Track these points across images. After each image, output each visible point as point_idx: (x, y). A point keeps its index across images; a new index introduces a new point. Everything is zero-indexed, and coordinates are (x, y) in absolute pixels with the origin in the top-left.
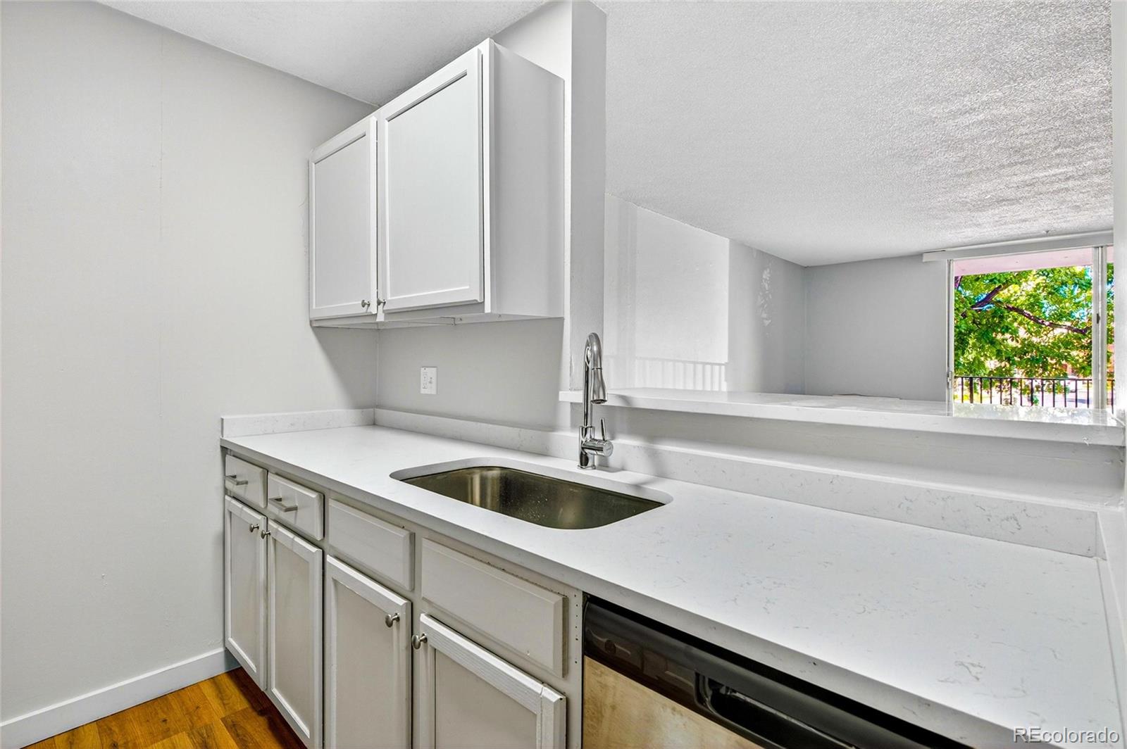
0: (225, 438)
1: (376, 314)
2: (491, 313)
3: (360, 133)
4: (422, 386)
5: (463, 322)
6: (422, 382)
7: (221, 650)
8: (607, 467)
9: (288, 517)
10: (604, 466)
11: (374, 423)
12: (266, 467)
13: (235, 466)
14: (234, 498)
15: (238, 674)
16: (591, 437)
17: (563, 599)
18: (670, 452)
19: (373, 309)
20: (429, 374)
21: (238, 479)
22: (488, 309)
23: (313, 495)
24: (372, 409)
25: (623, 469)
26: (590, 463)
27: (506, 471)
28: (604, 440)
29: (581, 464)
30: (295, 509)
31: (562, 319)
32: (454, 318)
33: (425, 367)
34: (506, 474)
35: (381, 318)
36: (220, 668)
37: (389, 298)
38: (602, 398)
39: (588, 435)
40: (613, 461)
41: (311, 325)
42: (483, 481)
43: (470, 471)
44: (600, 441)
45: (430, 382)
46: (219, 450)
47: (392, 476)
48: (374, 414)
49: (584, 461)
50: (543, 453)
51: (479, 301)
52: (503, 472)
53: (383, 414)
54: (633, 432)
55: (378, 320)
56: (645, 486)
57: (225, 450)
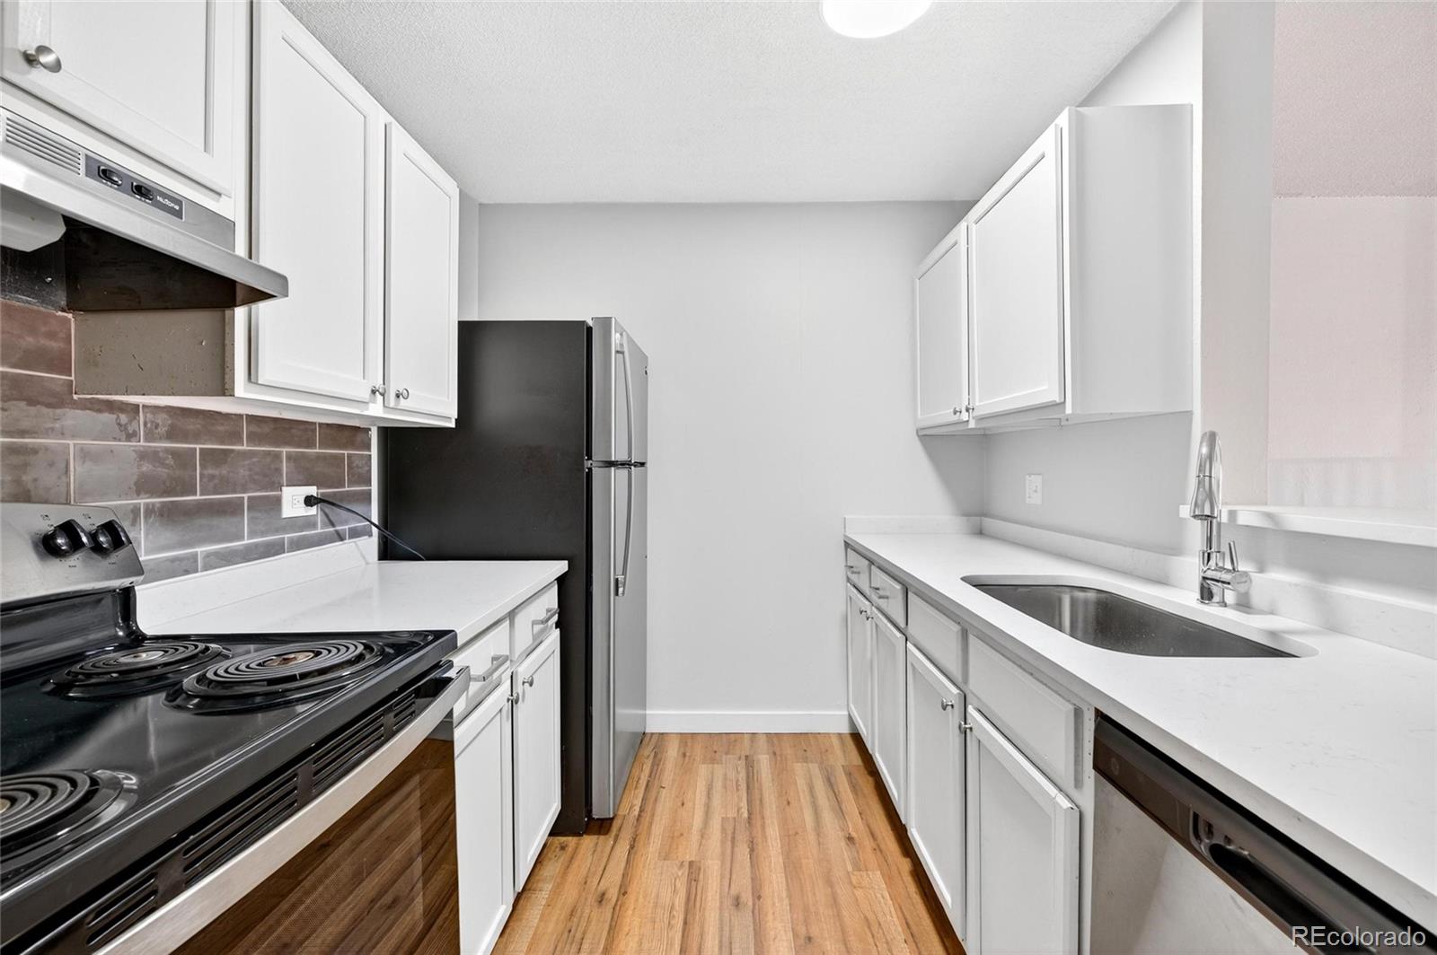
0: (847, 534)
1: (968, 421)
2: (1073, 414)
3: (953, 241)
4: (1027, 495)
5: (1069, 423)
6: (1027, 490)
7: (846, 713)
8: (1249, 607)
9: (882, 603)
10: (1244, 605)
11: (980, 533)
12: (872, 561)
13: (854, 559)
14: (855, 586)
15: (857, 738)
16: (1217, 564)
17: (1076, 710)
18: (1348, 597)
19: (965, 416)
20: (1034, 482)
21: (854, 569)
22: (1069, 410)
23: (898, 587)
24: (978, 518)
25: (1272, 613)
26: (1216, 599)
27: (1103, 595)
28: (1234, 569)
29: (1202, 598)
30: (887, 598)
31: (1189, 414)
32: (1060, 419)
33: (1030, 475)
34: (1106, 599)
35: (972, 425)
36: (845, 729)
37: (977, 404)
38: (1207, 512)
39: (1212, 562)
40: (1256, 600)
41: (917, 432)
42: (1073, 602)
43: (1059, 589)
44: (1228, 571)
45: (1036, 491)
46: (843, 544)
47: (963, 579)
48: (981, 523)
49: (1206, 594)
50: (1162, 581)
51: (1058, 401)
52: (1099, 595)
53: (989, 523)
54: (1292, 564)
55: (970, 427)
56: (1286, 636)
57: (847, 545)
